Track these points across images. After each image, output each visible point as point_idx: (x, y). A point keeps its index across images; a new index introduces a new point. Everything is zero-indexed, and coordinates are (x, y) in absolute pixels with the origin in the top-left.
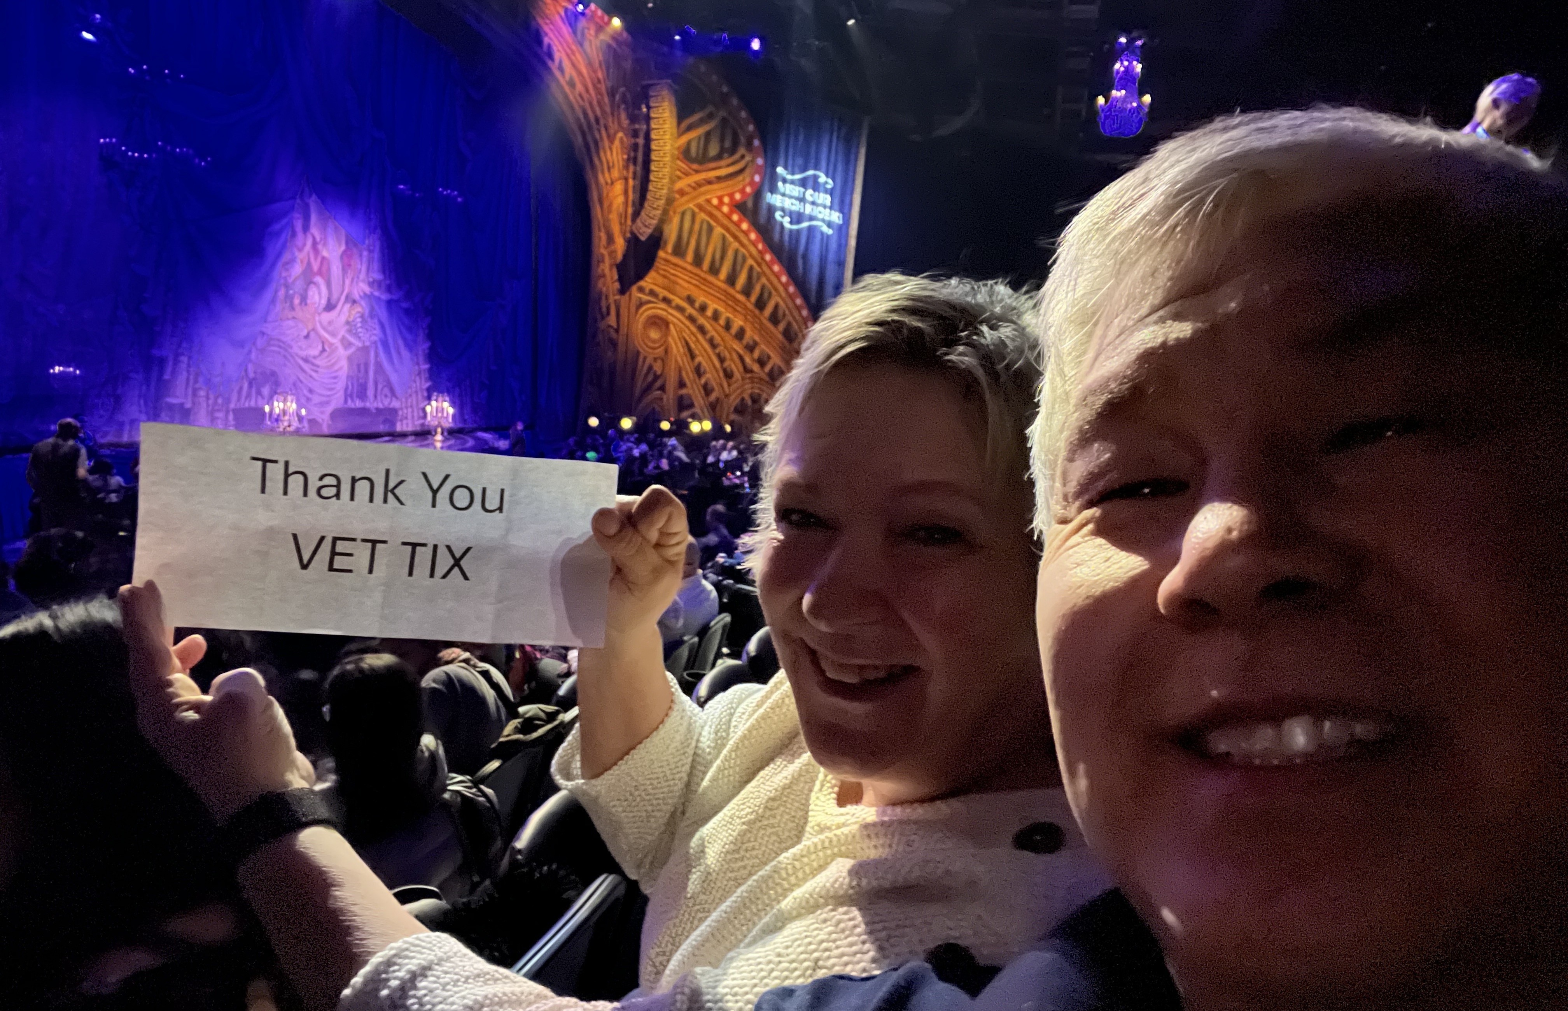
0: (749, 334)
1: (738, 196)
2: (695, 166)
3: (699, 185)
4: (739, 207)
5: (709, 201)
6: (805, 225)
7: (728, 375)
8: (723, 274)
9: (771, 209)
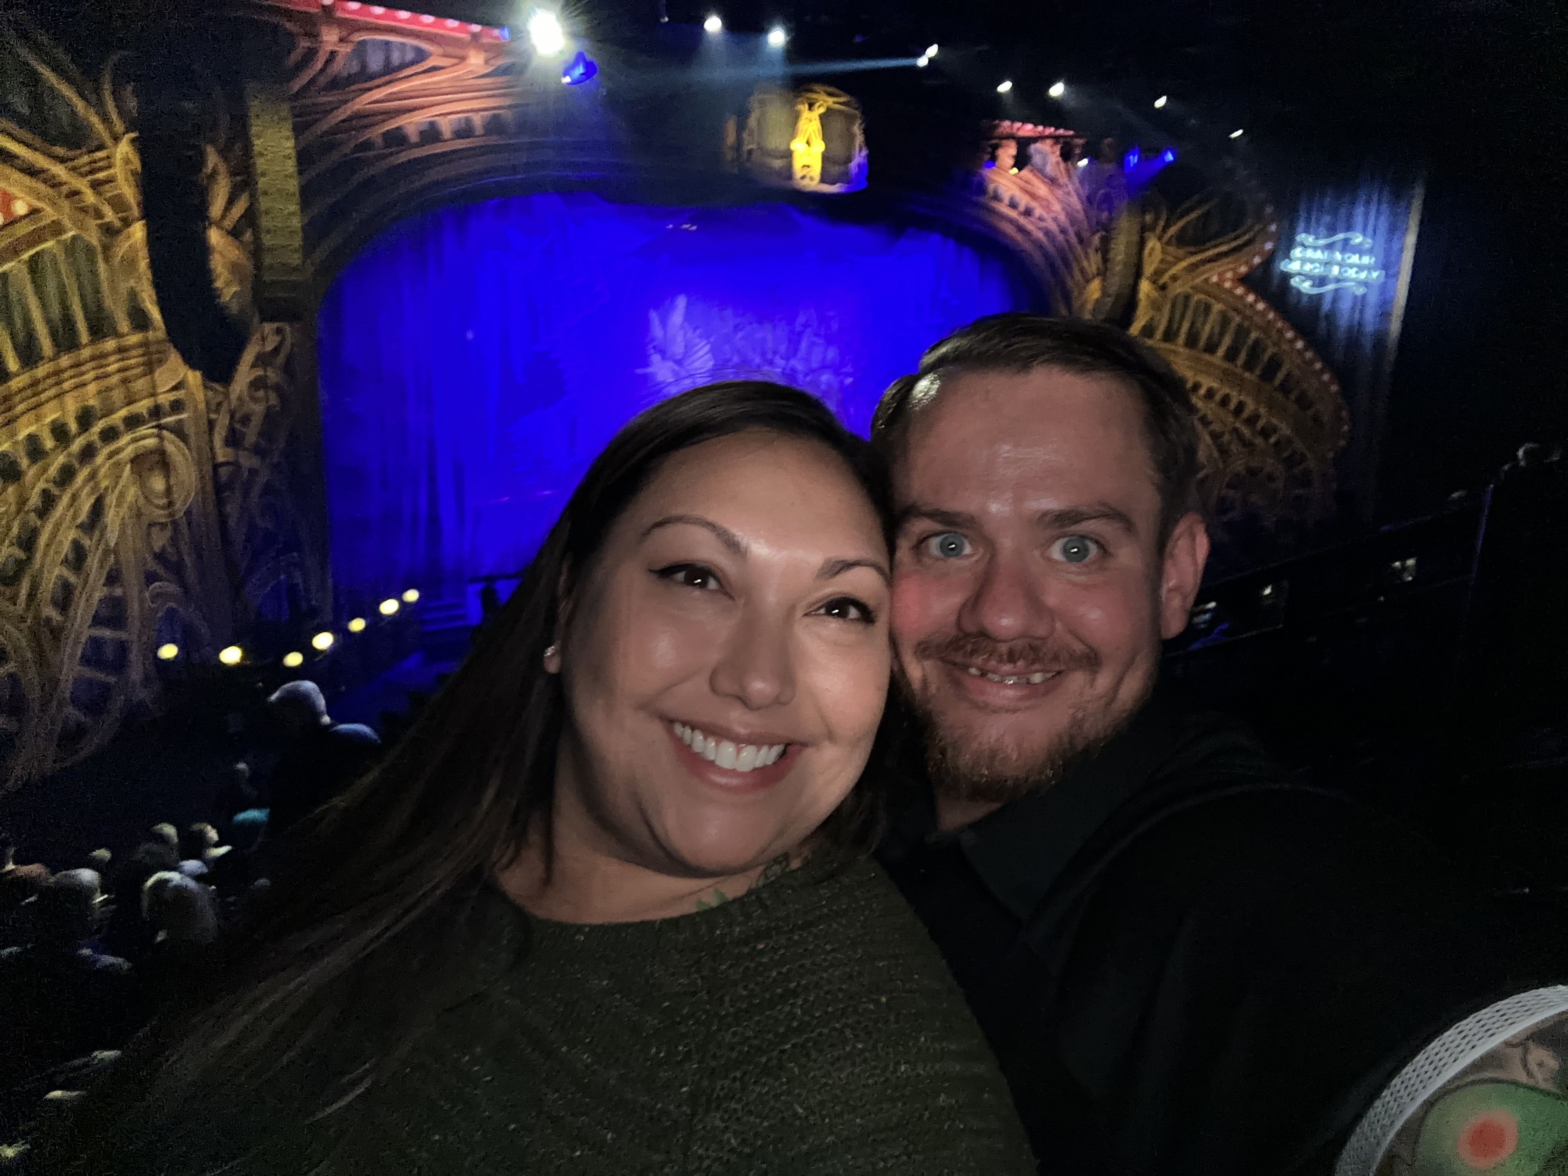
0: (1250, 406)
1: (1243, 269)
2: (1192, 249)
3: (1194, 267)
4: (1243, 280)
5: (1206, 280)
6: (1331, 287)
7: (1224, 452)
8: (1221, 352)
9: (1286, 277)
